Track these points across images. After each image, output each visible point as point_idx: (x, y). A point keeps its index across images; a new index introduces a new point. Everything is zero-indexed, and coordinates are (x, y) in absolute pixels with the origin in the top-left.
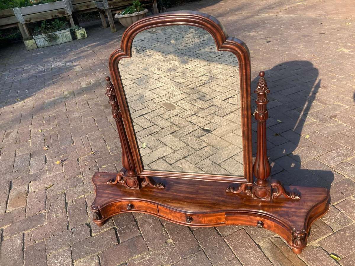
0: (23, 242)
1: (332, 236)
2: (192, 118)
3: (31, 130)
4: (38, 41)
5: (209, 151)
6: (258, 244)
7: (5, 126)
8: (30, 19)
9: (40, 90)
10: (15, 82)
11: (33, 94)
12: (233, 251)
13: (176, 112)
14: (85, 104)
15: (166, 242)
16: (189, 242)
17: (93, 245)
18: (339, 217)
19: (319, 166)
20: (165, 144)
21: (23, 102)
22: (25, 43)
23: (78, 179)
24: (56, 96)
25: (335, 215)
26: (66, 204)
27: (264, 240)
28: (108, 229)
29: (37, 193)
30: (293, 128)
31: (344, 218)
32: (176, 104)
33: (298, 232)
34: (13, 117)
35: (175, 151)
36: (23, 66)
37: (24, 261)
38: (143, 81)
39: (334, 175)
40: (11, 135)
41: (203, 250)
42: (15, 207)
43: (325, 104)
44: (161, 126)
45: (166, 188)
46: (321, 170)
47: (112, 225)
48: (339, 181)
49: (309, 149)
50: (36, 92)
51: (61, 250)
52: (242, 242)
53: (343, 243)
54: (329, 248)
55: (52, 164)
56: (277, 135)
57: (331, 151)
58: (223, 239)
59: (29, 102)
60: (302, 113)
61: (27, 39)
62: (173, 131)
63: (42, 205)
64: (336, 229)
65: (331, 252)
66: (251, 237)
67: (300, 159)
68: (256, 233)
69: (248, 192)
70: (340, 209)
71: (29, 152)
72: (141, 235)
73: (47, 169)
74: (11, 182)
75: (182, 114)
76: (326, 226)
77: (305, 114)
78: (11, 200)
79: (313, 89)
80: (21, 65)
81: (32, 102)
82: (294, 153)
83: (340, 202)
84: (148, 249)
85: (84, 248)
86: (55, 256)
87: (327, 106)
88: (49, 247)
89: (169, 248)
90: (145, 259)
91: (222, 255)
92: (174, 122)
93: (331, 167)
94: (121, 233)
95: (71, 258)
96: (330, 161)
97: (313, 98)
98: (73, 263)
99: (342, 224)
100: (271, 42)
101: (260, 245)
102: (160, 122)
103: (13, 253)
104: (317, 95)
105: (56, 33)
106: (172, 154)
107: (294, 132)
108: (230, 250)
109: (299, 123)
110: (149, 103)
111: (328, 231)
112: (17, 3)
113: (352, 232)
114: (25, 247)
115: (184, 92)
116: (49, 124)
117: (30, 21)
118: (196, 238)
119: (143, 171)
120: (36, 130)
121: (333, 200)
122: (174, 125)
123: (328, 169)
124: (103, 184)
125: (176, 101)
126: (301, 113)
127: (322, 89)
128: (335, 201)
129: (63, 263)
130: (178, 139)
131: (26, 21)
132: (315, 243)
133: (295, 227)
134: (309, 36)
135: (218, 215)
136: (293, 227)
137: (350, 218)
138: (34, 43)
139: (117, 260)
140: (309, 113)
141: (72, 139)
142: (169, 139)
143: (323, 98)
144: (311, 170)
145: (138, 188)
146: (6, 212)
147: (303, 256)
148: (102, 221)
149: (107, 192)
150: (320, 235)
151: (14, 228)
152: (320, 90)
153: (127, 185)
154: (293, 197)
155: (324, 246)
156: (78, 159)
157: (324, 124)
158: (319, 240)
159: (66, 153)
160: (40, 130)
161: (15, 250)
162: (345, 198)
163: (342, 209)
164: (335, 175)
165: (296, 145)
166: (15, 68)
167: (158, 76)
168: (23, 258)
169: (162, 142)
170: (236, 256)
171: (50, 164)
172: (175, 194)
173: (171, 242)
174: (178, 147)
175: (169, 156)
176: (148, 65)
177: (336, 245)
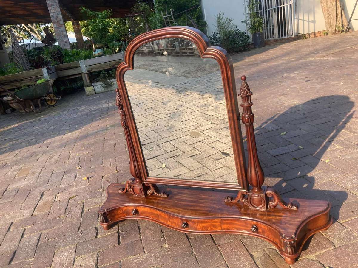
0: (39, 239)
1: (332, 251)
2: (215, 144)
3: (70, 154)
4: (96, 88)
5: (223, 172)
6: (251, 253)
7: (52, 151)
8: (92, 69)
9: (87, 124)
10: (70, 119)
11: (81, 128)
12: (224, 258)
13: (200, 139)
14: (121, 134)
15: (162, 247)
16: (184, 248)
17: (95, 245)
18: (344, 234)
19: (333, 187)
20: (183, 165)
21: (71, 133)
22: (85, 90)
23: (98, 192)
24: (100, 129)
25: (340, 231)
26: (83, 211)
27: (259, 251)
28: (112, 233)
29: (61, 202)
30: (314, 154)
31: (350, 235)
32: (202, 133)
33: (288, 238)
34: (60, 144)
35: (191, 171)
36: (80, 107)
37: (35, 255)
38: (177, 115)
39: (347, 196)
40: (54, 157)
41: (195, 255)
42: (40, 212)
43: (355, 133)
44: (184, 150)
45: (169, 197)
46: (335, 190)
47: (117, 229)
48: (352, 201)
49: (327, 172)
50: (84, 126)
51: (68, 247)
52: (236, 250)
53: (343, 258)
54: (326, 262)
55: (80, 180)
56: (296, 159)
57: (350, 174)
58: (217, 247)
59: (76, 133)
60: (327, 140)
61: (88, 86)
62: (193, 155)
63: (63, 210)
64: (338, 245)
65: (327, 265)
66: (245, 247)
67: (314, 180)
68: (252, 244)
69: (245, 201)
70: (347, 227)
71: (64, 170)
72: (141, 240)
73: (75, 184)
74: (43, 193)
75: (205, 140)
76: (329, 241)
77: (330, 141)
78: (39, 206)
79: (344, 120)
80: (78, 107)
81: (78, 134)
82: (309, 175)
83: (349, 221)
84: (144, 251)
85: (87, 246)
86: (62, 252)
87: (356, 134)
88: (59, 244)
89: (163, 252)
90: (139, 259)
91: (213, 261)
92: (196, 147)
93: (347, 188)
94: (123, 237)
95: (74, 254)
96: (347, 183)
97: (343, 127)
98: (75, 258)
99: (346, 240)
100: (310, 81)
101: (254, 255)
102: (183, 147)
103: (28, 247)
104: (348, 125)
105: (112, 80)
106: (188, 173)
107: (314, 157)
108: (222, 257)
109: (322, 148)
110: (178, 132)
111: (328, 245)
112: (82, 56)
113: (356, 248)
114: (39, 243)
115: (213, 123)
116: (87, 150)
117: (91, 71)
118: (191, 244)
119: (148, 178)
120: (74, 154)
121: (341, 218)
122: (195, 150)
123: (343, 190)
124: (114, 192)
125: (202, 130)
126: (325, 140)
127: (354, 120)
128: (343, 220)
129: (66, 258)
130: (196, 161)
131: (88, 71)
132: (312, 256)
133: (285, 233)
134: (352, 75)
135: (213, 222)
136: (283, 233)
137: (356, 235)
138: (93, 90)
139: (113, 259)
140: (335, 140)
141: (102, 161)
142: (187, 161)
143: (353, 127)
144: (324, 191)
145: (144, 196)
146: (32, 215)
147: (296, 266)
148: (107, 224)
149: (116, 198)
150: (319, 249)
151: (35, 228)
152: (352, 120)
153: (135, 193)
154: (290, 207)
155: (321, 259)
156: (103, 177)
157: (349, 150)
158: (317, 254)
159: (94, 172)
160: (78, 154)
161: (31, 245)
162: (355, 216)
163: (349, 227)
164: (349, 196)
165: (314, 168)
166: (73, 109)
167: (192, 111)
168: (35, 252)
169: (181, 164)
170: (226, 262)
171: (78, 180)
172: (176, 202)
173: (167, 247)
174: (195, 167)
175: (184, 175)
176: (185, 102)
177: (335, 259)
